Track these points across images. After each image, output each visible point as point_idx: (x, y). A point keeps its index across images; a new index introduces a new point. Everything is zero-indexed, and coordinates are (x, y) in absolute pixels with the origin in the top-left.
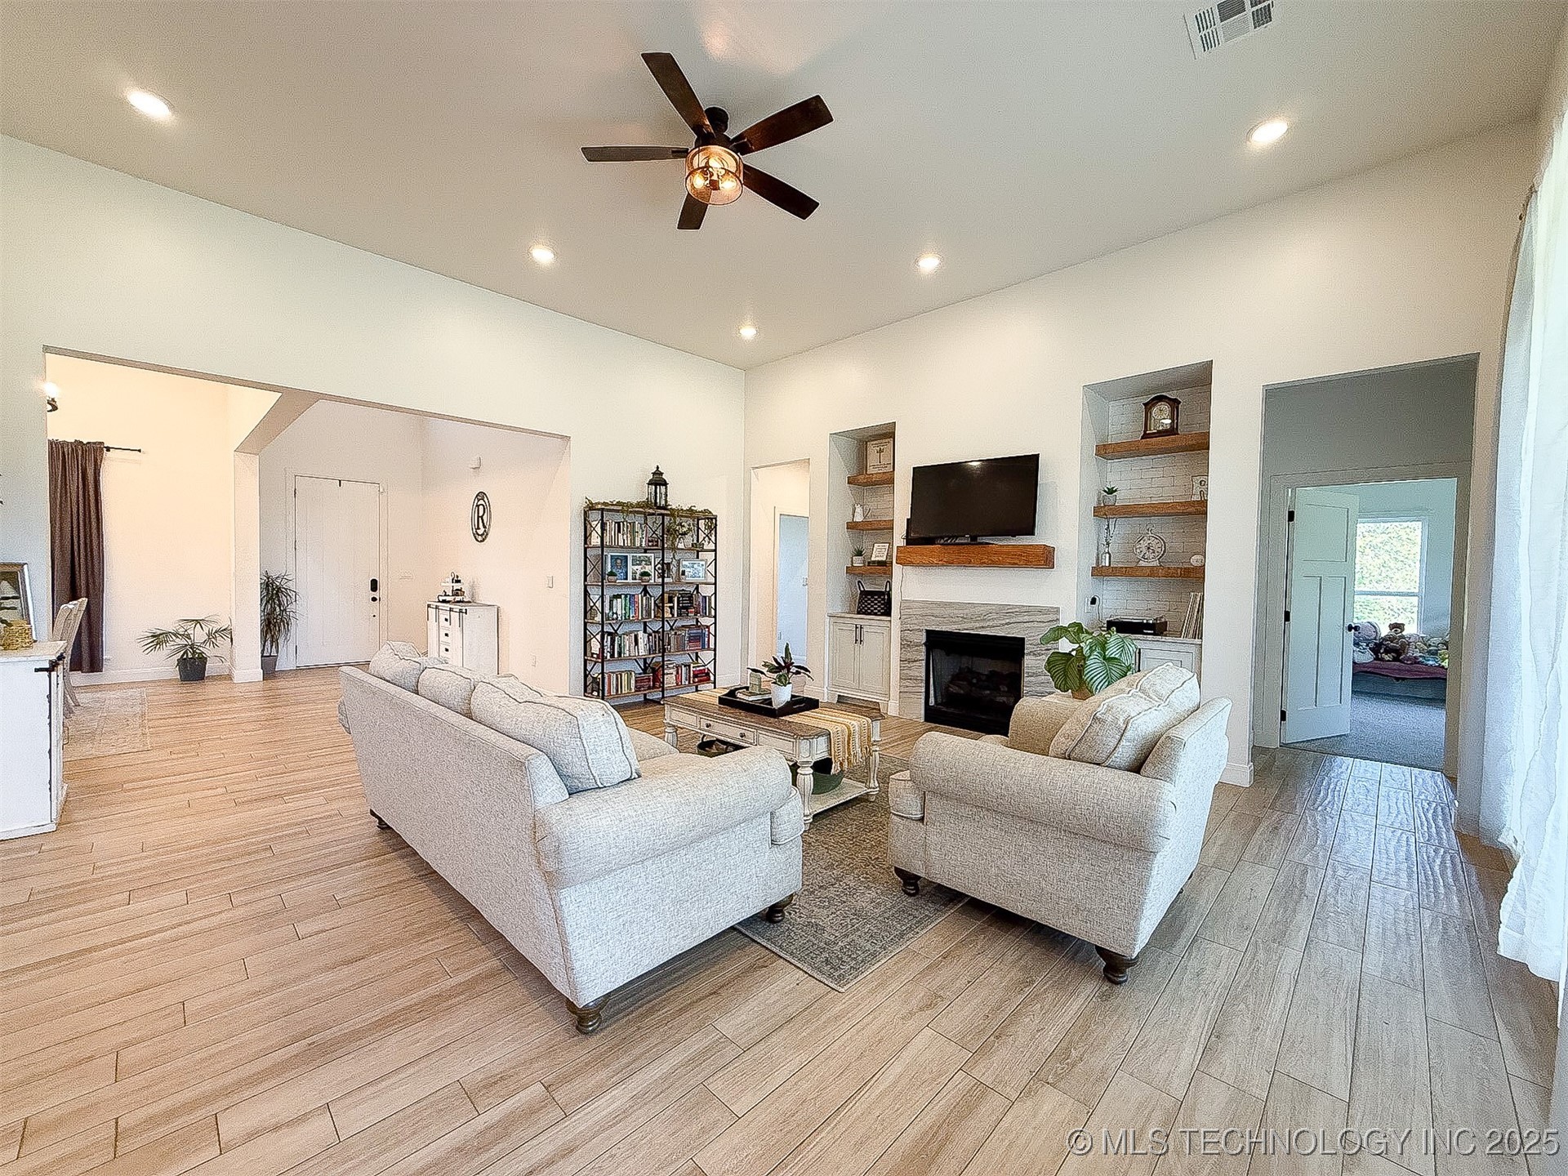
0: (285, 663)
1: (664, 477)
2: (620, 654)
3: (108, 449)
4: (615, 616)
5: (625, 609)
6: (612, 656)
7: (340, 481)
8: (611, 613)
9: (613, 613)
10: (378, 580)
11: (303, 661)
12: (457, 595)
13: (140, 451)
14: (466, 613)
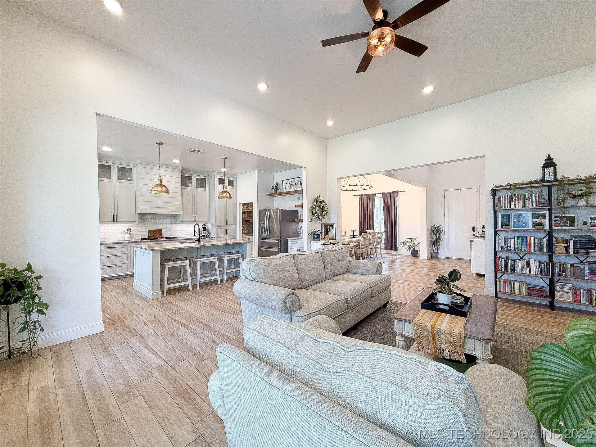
0: (441, 255)
1: (553, 161)
2: (513, 270)
3: (399, 192)
4: (509, 248)
5: (518, 245)
6: (506, 269)
7: (460, 190)
8: (506, 247)
9: (508, 247)
10: (475, 227)
11: (447, 256)
12: (482, 234)
13: (404, 191)
14: (473, 242)
